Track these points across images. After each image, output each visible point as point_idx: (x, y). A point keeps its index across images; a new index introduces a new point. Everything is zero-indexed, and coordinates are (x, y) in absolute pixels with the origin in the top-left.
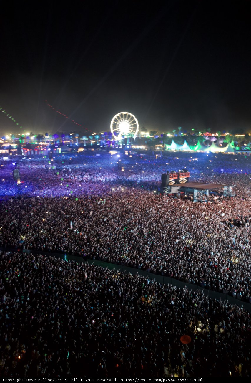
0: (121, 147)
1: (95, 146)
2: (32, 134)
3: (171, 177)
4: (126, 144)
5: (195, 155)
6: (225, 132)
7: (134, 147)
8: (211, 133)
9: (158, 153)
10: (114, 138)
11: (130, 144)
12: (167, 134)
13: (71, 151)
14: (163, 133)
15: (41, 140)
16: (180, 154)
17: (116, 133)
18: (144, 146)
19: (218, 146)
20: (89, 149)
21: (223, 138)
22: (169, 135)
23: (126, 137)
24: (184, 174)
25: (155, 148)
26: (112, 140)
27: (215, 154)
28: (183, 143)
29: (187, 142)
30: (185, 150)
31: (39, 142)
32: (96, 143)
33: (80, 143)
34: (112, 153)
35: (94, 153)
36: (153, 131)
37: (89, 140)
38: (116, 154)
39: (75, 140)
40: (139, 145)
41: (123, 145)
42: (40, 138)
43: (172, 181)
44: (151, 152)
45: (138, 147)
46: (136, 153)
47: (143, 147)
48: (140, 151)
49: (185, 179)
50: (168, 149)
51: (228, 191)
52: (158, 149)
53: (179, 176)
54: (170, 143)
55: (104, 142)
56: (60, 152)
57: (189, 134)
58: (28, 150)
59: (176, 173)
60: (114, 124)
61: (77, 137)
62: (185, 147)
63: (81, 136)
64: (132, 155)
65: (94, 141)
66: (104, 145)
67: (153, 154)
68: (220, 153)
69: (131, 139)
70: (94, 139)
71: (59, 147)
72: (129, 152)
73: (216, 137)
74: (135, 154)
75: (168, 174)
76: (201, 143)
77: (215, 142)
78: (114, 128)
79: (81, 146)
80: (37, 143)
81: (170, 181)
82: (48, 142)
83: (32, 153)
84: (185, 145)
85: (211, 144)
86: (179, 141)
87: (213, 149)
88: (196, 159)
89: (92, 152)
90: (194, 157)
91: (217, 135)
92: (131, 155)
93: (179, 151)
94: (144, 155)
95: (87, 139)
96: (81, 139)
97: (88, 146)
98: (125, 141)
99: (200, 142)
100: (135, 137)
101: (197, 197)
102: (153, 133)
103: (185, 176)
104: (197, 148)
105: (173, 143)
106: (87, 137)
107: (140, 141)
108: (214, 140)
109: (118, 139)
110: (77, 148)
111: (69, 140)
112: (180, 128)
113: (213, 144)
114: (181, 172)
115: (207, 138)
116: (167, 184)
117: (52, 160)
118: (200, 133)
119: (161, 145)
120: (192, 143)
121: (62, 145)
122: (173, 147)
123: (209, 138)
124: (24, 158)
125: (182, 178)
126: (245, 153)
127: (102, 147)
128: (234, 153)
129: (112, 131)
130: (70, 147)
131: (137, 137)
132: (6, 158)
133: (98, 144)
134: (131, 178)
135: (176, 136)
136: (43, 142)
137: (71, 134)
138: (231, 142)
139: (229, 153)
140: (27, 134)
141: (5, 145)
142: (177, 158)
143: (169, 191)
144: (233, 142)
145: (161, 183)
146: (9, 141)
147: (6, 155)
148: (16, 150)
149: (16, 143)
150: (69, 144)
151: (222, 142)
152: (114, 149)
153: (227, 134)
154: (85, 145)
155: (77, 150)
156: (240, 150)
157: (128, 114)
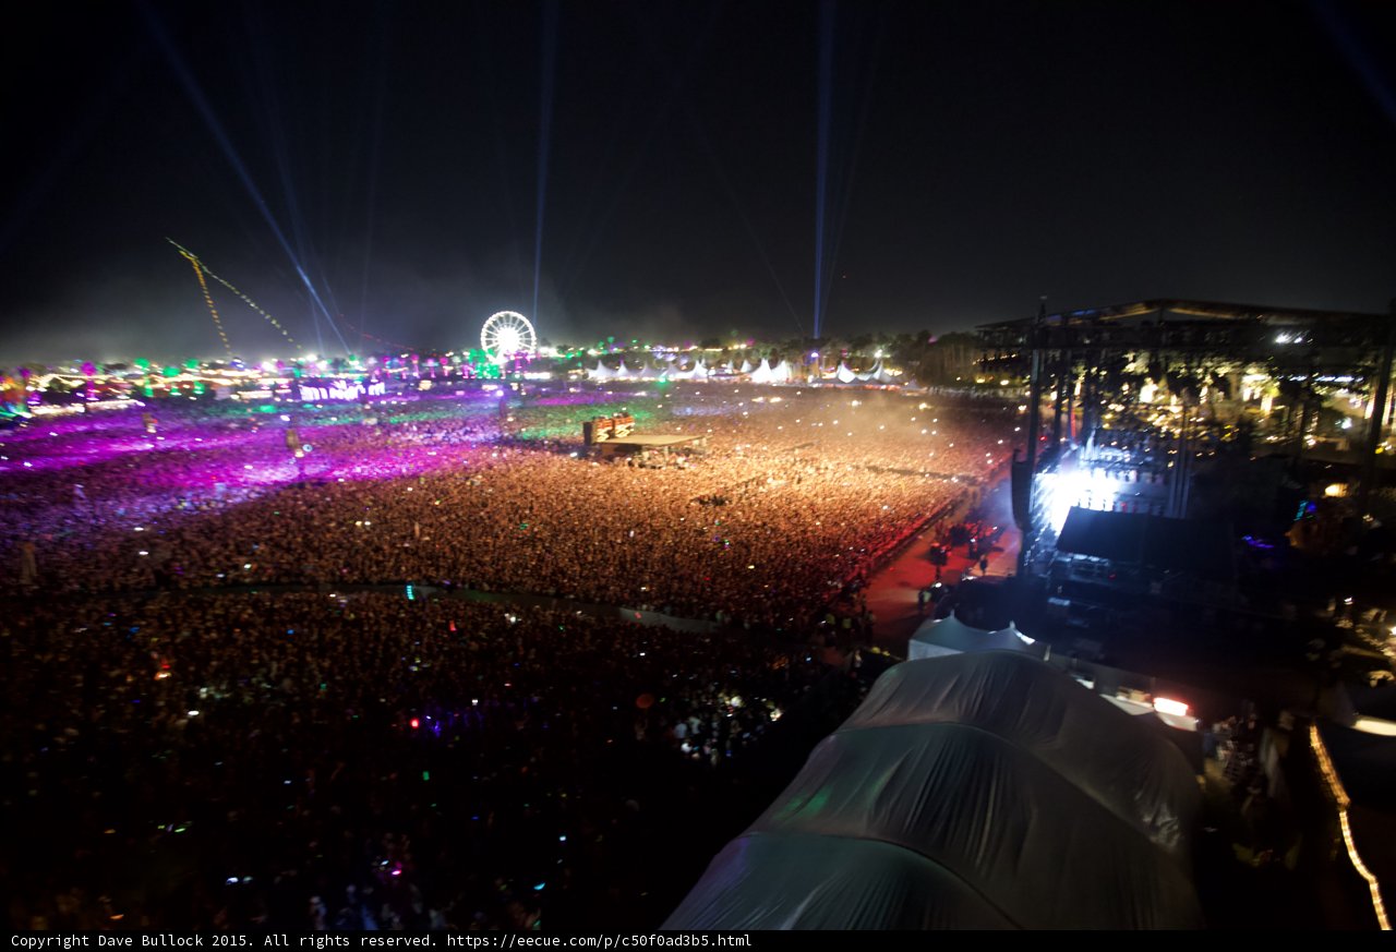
0: (503, 378)
1: (453, 376)
2: (320, 358)
3: (600, 428)
4: (513, 370)
5: (640, 386)
6: (689, 345)
7: (529, 376)
8: (667, 347)
9: (575, 384)
10: (490, 361)
11: (521, 371)
12: (588, 349)
13: (406, 387)
14: (582, 349)
15: (341, 369)
16: (613, 385)
17: (494, 351)
18: (548, 374)
19: (679, 369)
20: (442, 383)
21: (686, 354)
22: (592, 352)
23: (512, 358)
24: (623, 421)
25: (568, 375)
26: (487, 364)
27: (676, 383)
28: (619, 365)
29: (625, 363)
30: (622, 379)
31: (336, 373)
32: (454, 371)
33: (424, 371)
34: (487, 387)
35: (452, 391)
36: (562, 345)
37: (441, 365)
38: (495, 390)
39: (411, 367)
40: (539, 371)
41: (507, 373)
42: (337, 365)
43: (601, 436)
44: (562, 384)
45: (536, 376)
46: (534, 386)
47: (545, 376)
48: (539, 384)
49: (627, 428)
50: (593, 378)
51: (700, 445)
52: (574, 378)
53: (614, 426)
54: (594, 366)
55: (470, 369)
57: (627, 348)
58: (315, 390)
59: (609, 419)
60: (489, 336)
61: (415, 362)
62: (622, 374)
63: (424, 358)
64: (527, 391)
65: (451, 368)
66: (470, 375)
67: (566, 387)
68: (683, 382)
69: (523, 361)
70: (450, 362)
71: (379, 381)
72: (519, 386)
73: (675, 353)
74: (531, 389)
75: (593, 422)
76: (650, 366)
77: (674, 362)
78: (489, 342)
79: (426, 377)
80: (332, 376)
81: (599, 434)
82: (358, 372)
83: (324, 396)
84: (622, 369)
85: (667, 365)
87: (672, 375)
88: (643, 394)
89: (445, 387)
90: (641, 390)
91: (676, 349)
92: (524, 390)
93: (610, 379)
94: (548, 389)
95: (436, 364)
96: (424, 365)
97: (439, 378)
98: (511, 366)
99: (647, 363)
100: (528, 358)
101: (649, 459)
102: (563, 349)
103: (626, 423)
104: (644, 375)
105: (600, 366)
106: (436, 360)
107: (541, 364)
108: (671, 358)
109: (500, 361)
110: (417, 382)
111: (400, 366)
112: (611, 339)
113: (672, 366)
114: (618, 417)
115: (660, 356)
116: (593, 442)
117: (368, 407)
118: (647, 347)
119: (579, 371)
120: (632, 367)
121: (383, 377)
122: (600, 375)
123: (663, 355)
124: (308, 406)
125: (619, 428)
126: (723, 378)
127: (466, 377)
128: (706, 381)
129: (485, 347)
130: (402, 380)
131: (534, 357)
132: (265, 409)
133: (459, 373)
134: (527, 433)
135: (605, 353)
136: (345, 372)
137: (403, 356)
138: (700, 362)
139: (699, 380)
140: (310, 357)
141: (262, 381)
142: (610, 393)
143: (599, 452)
144: (703, 361)
145: (583, 438)
146: (271, 373)
147: (266, 402)
148: (289, 391)
149: (286, 376)
150: (400, 375)
151: (684, 361)
152: (491, 381)
153: (693, 347)
154: (433, 376)
155: (418, 386)
156: (716, 375)
157: (513, 314)
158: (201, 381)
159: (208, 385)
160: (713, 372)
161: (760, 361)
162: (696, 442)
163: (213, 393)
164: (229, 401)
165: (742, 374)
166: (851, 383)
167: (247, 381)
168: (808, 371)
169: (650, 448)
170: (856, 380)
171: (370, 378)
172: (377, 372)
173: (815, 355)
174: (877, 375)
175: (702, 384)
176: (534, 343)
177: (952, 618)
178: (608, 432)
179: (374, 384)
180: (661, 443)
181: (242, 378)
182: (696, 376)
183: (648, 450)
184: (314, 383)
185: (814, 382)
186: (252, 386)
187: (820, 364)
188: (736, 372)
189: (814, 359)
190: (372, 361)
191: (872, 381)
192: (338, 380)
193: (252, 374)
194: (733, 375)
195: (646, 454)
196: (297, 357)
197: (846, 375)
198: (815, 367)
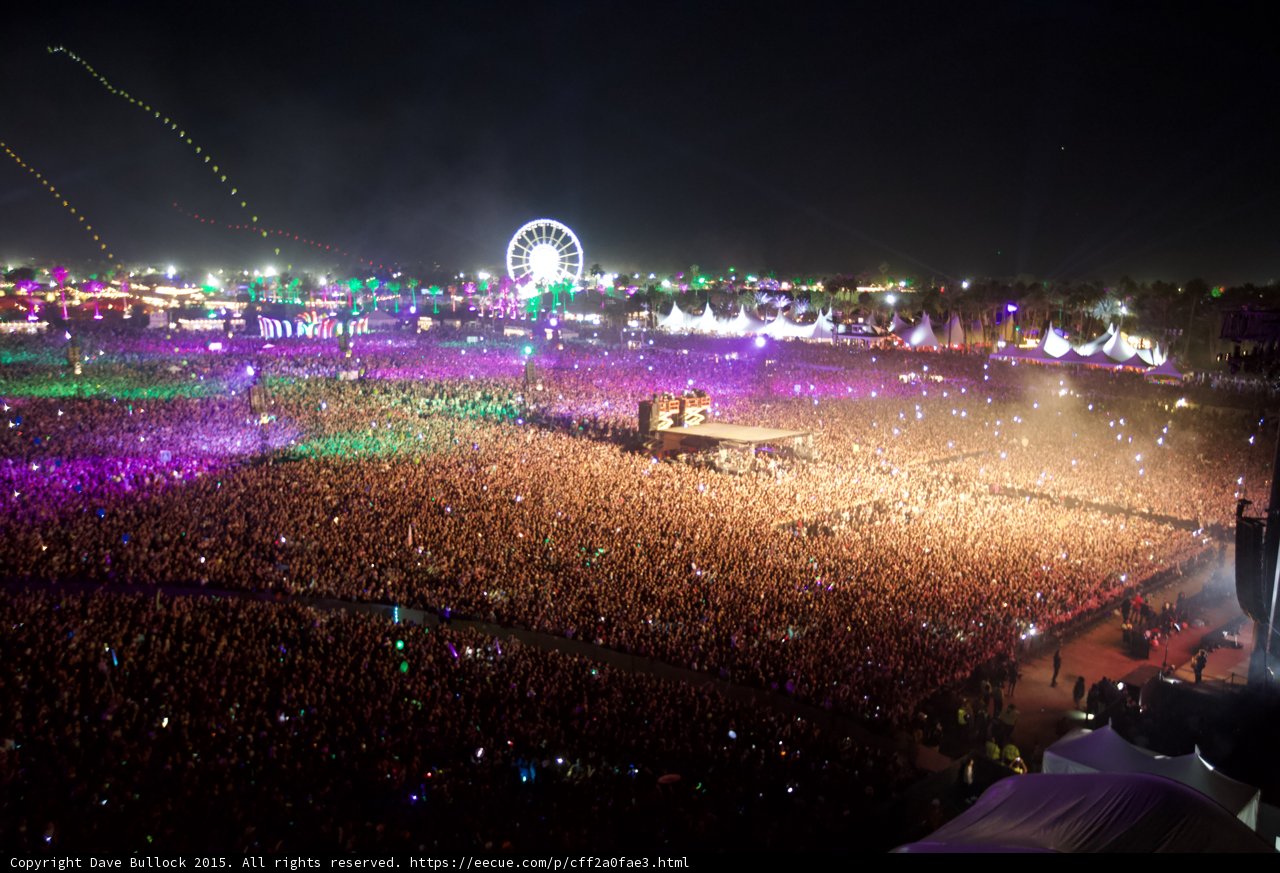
0: (535, 318)
1: (464, 312)
3: (662, 410)
4: (548, 309)
5: (732, 343)
6: (812, 282)
7: (568, 316)
9: (635, 336)
10: (516, 292)
11: (560, 310)
12: (662, 281)
13: (398, 325)
14: (651, 279)
15: (312, 294)
16: (695, 341)
17: (523, 276)
18: (598, 316)
19: (791, 319)
20: (448, 322)
21: (806, 297)
22: (666, 285)
23: (547, 291)
24: (696, 402)
25: (626, 321)
26: (511, 296)
27: (783, 343)
29: (712, 306)
30: (706, 331)
31: (304, 297)
32: (465, 306)
33: (424, 303)
34: (511, 332)
35: (461, 335)
37: (447, 294)
38: (522, 338)
39: (405, 292)
40: (585, 312)
41: (539, 313)
43: (663, 422)
44: (616, 334)
45: (580, 318)
46: (577, 335)
48: (586, 331)
49: (700, 413)
50: (662, 326)
51: (804, 444)
52: (635, 324)
53: (682, 409)
54: (666, 311)
55: (488, 303)
56: (366, 330)
57: (719, 281)
58: (277, 323)
59: (676, 399)
60: (518, 251)
61: (412, 287)
62: (707, 323)
63: (423, 282)
64: (566, 343)
65: (460, 299)
66: (487, 312)
67: (622, 338)
68: (798, 342)
69: (564, 296)
70: (461, 291)
71: (362, 315)
72: (555, 334)
73: (788, 294)
74: (574, 338)
75: (654, 402)
76: (750, 313)
77: (786, 308)
78: (516, 261)
79: (425, 310)
80: (299, 302)
81: (660, 419)
83: (289, 333)
84: (708, 316)
85: (774, 313)
86: (690, 306)
87: (781, 329)
88: (734, 356)
89: (452, 328)
90: (730, 351)
92: (562, 342)
93: (688, 331)
94: (597, 340)
95: (441, 292)
96: (424, 292)
97: (443, 314)
98: (547, 299)
99: (745, 308)
100: (572, 291)
101: (728, 461)
102: (621, 279)
103: (700, 404)
104: (738, 326)
105: (675, 310)
106: (441, 285)
107: (590, 300)
108: (783, 302)
109: (528, 292)
110: (415, 319)
111: (389, 292)
112: (695, 271)
113: (780, 314)
114: (689, 396)
115: (765, 299)
116: (651, 428)
119: (642, 314)
120: (724, 312)
121: (368, 309)
122: (676, 322)
123: (771, 298)
124: (268, 346)
125: (689, 411)
126: (859, 340)
127: (481, 315)
128: (831, 341)
129: (510, 269)
130: (392, 314)
131: (579, 289)
132: (215, 346)
133: (472, 309)
134: (562, 406)
135: (685, 288)
136: (316, 298)
137: (395, 276)
138: (825, 313)
139: (820, 340)
140: (270, 271)
141: (210, 305)
142: (685, 352)
143: (658, 445)
144: (830, 313)
145: (636, 420)
146: (218, 293)
147: (214, 335)
148: (242, 321)
149: (240, 299)
150: (390, 304)
151: (802, 309)
152: (517, 323)
153: (819, 287)
154: (436, 311)
155: (416, 326)
156: (848, 333)
157: (556, 224)
158: (129, 301)
159: (139, 308)
160: (841, 328)
161: (920, 314)
162: (799, 440)
163: (146, 320)
164: (167, 330)
165: (887, 334)
166: (1061, 358)
167: (187, 303)
168: (995, 337)
169: (730, 444)
170: (1072, 355)
171: (349, 307)
172: (359, 301)
173: (1011, 308)
174: (1107, 348)
175: (823, 346)
176: (580, 271)
177: (1109, 728)
178: (673, 417)
179: (355, 318)
180: (746, 439)
181: (181, 298)
182: (819, 332)
183: (727, 447)
184: (278, 312)
185: (1002, 352)
186: (197, 312)
187: (1016, 323)
188: (879, 330)
189: (1009, 313)
190: (354, 285)
191: (1099, 356)
192: (310, 311)
193: (193, 293)
194: (875, 334)
195: (723, 453)
196: (251, 270)
197: (1056, 345)
198: (1009, 328)
